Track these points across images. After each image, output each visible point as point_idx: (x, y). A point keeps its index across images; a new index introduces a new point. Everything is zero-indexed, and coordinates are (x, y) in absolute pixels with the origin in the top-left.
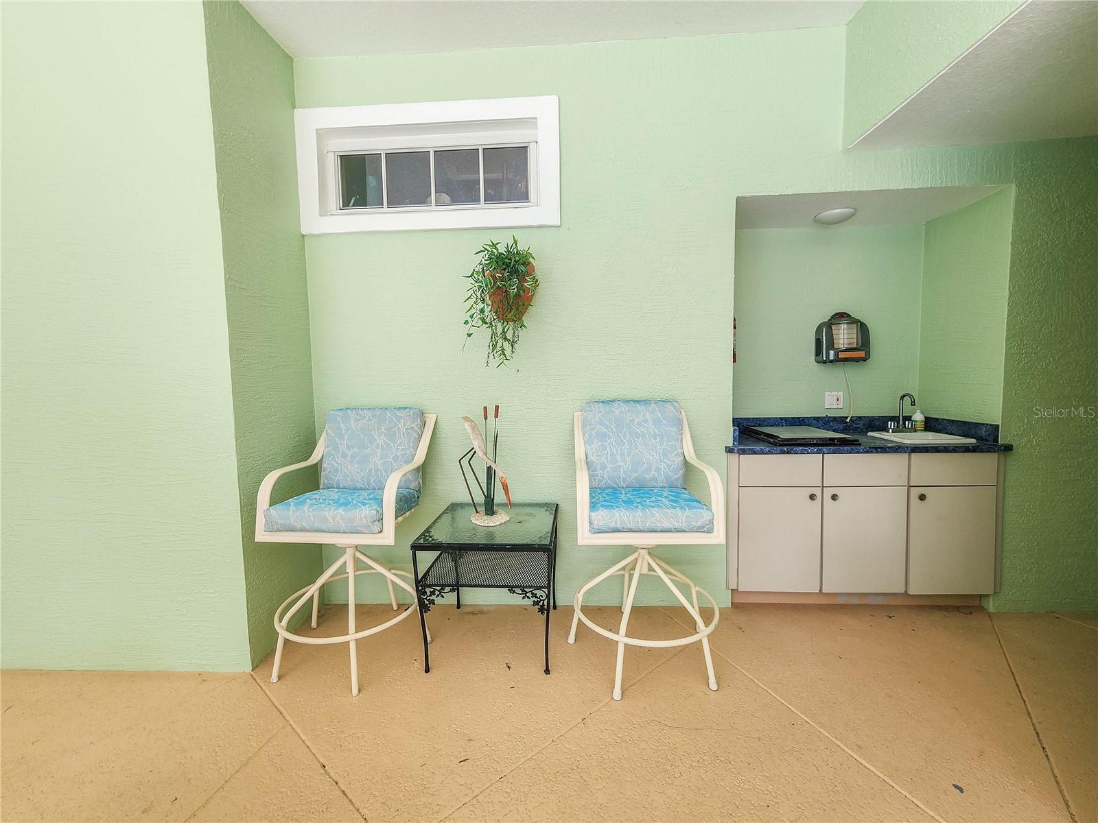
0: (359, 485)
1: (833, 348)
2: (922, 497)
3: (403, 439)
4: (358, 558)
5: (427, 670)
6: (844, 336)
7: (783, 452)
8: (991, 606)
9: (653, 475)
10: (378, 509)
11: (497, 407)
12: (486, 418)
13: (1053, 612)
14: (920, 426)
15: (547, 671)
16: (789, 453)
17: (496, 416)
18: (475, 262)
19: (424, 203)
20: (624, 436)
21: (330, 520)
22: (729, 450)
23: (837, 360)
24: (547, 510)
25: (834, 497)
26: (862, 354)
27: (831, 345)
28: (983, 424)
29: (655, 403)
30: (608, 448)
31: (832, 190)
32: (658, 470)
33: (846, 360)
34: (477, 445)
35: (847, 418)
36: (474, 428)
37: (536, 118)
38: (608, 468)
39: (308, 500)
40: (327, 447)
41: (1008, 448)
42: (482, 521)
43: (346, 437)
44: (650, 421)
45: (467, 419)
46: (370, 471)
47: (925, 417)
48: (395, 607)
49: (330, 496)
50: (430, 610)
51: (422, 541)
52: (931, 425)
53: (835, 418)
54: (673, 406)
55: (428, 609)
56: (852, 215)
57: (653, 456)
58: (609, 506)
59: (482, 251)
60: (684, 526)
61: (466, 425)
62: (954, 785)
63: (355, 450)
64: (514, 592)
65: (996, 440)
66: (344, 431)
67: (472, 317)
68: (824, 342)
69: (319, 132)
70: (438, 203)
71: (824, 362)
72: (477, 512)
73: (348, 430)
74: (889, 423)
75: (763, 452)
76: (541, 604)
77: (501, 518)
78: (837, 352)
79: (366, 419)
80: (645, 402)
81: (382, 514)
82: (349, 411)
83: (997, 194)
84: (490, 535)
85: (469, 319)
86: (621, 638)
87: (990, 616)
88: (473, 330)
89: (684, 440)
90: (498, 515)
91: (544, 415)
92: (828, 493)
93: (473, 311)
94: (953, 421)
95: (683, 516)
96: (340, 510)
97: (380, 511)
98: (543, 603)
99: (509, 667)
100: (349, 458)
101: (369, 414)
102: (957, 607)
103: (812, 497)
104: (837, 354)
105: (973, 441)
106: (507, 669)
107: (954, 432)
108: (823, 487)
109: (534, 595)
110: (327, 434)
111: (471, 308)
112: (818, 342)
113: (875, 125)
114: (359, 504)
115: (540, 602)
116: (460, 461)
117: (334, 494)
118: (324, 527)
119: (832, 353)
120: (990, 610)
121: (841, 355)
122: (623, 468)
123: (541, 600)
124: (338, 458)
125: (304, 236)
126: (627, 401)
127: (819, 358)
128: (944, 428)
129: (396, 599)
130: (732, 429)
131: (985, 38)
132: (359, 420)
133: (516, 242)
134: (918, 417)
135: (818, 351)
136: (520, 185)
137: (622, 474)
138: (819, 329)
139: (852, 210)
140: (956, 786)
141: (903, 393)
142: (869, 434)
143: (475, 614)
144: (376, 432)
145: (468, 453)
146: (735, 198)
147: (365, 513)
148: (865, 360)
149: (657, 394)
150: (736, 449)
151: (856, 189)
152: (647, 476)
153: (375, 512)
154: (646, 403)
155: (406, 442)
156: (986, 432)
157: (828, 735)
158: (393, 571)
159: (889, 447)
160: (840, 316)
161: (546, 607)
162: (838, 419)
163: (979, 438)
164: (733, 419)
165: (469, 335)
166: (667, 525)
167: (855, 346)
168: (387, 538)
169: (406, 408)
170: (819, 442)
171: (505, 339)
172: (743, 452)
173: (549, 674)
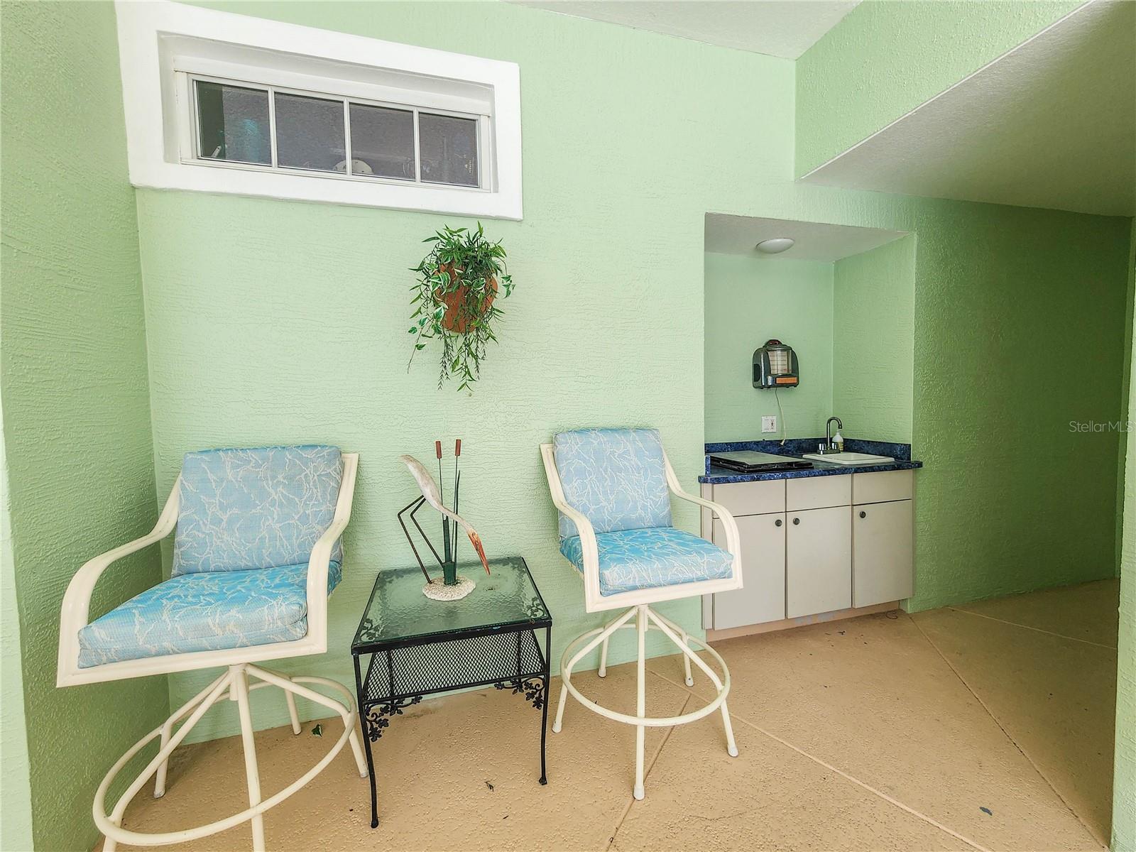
0: (242, 564)
1: (770, 374)
2: (863, 515)
3: (315, 490)
4: (250, 676)
5: (375, 824)
6: (779, 363)
7: (753, 479)
8: (909, 609)
9: (640, 515)
10: (301, 602)
11: (458, 443)
12: (439, 455)
13: (948, 606)
14: (841, 448)
15: (543, 781)
16: (758, 480)
17: (458, 452)
18: (425, 252)
19: (332, 169)
20: (606, 471)
21: (218, 631)
22: (702, 480)
23: (775, 385)
24: (514, 568)
25: (796, 522)
26: (793, 380)
27: (768, 372)
28: (897, 444)
29: (634, 432)
30: (589, 486)
31: (786, 218)
32: (644, 508)
33: (782, 385)
34: (428, 492)
35: (781, 441)
36: (422, 469)
37: (491, 86)
38: (591, 510)
39: (164, 601)
40: (182, 509)
41: (920, 465)
42: (441, 594)
43: (218, 492)
44: (631, 452)
45: (409, 458)
46: (262, 539)
47: (844, 439)
48: (297, 730)
49: (204, 589)
50: (380, 736)
51: (365, 639)
52: (850, 446)
53: (771, 442)
54: (654, 434)
55: (376, 734)
56: (789, 247)
57: (638, 492)
58: (618, 559)
59: (434, 238)
60: (706, 573)
61: (411, 467)
62: (981, 808)
63: (235, 511)
64: (503, 687)
65: (909, 458)
66: (213, 484)
67: (422, 323)
68: (763, 368)
69: (163, 36)
70: (354, 172)
71: (762, 387)
72: (430, 582)
73: (222, 482)
74: (820, 445)
75: (735, 481)
76: (537, 695)
77: (466, 587)
78: (775, 377)
79: (251, 464)
80: (622, 430)
81: (307, 608)
82: (221, 453)
83: (901, 240)
84: (451, 611)
85: (418, 326)
86: (641, 721)
87: (911, 617)
88: (423, 341)
89: (667, 472)
90: (463, 584)
91: (503, 449)
92: (791, 517)
93: (420, 317)
94: (868, 442)
95: (703, 563)
96: (233, 612)
97: (304, 605)
98: (540, 693)
99: (491, 787)
100: (224, 524)
101: (254, 456)
102: (884, 613)
103: (778, 523)
104: (774, 380)
105: (892, 459)
106: (490, 791)
107: (870, 452)
108: (786, 512)
109: (529, 686)
110: (183, 488)
111: (417, 313)
112: (757, 368)
113: (833, 158)
114: (264, 597)
115: (536, 693)
116: (399, 515)
117: (205, 582)
118: (205, 642)
119: (770, 378)
120: (909, 612)
121: (779, 381)
122: (607, 509)
123: (537, 690)
124: (206, 525)
125: (134, 188)
126: (604, 430)
127: (758, 384)
128: (861, 448)
129: (298, 716)
130: (705, 457)
131: (955, 86)
132: (238, 466)
133: (481, 230)
134: (838, 439)
135: (757, 376)
136: (466, 166)
137: (606, 517)
138: (757, 354)
139: (792, 241)
140: (984, 810)
141: (829, 418)
142: (804, 456)
143: (418, 716)
144: (270, 482)
145: (413, 503)
146: (704, 214)
147: (279, 610)
148: (795, 385)
149: (631, 421)
150: (709, 478)
151: (806, 220)
152: (634, 516)
153: (296, 608)
154: (624, 433)
155: (319, 494)
156: (900, 451)
157: (859, 782)
158: (295, 680)
159: (838, 469)
160: (773, 344)
161: (543, 698)
162: (774, 443)
163: (896, 457)
164: (705, 444)
165: (420, 347)
166: (690, 575)
167: (786, 372)
168: (316, 642)
169: (315, 446)
170: (779, 467)
171: (470, 353)
172: (718, 481)
173: (546, 783)
